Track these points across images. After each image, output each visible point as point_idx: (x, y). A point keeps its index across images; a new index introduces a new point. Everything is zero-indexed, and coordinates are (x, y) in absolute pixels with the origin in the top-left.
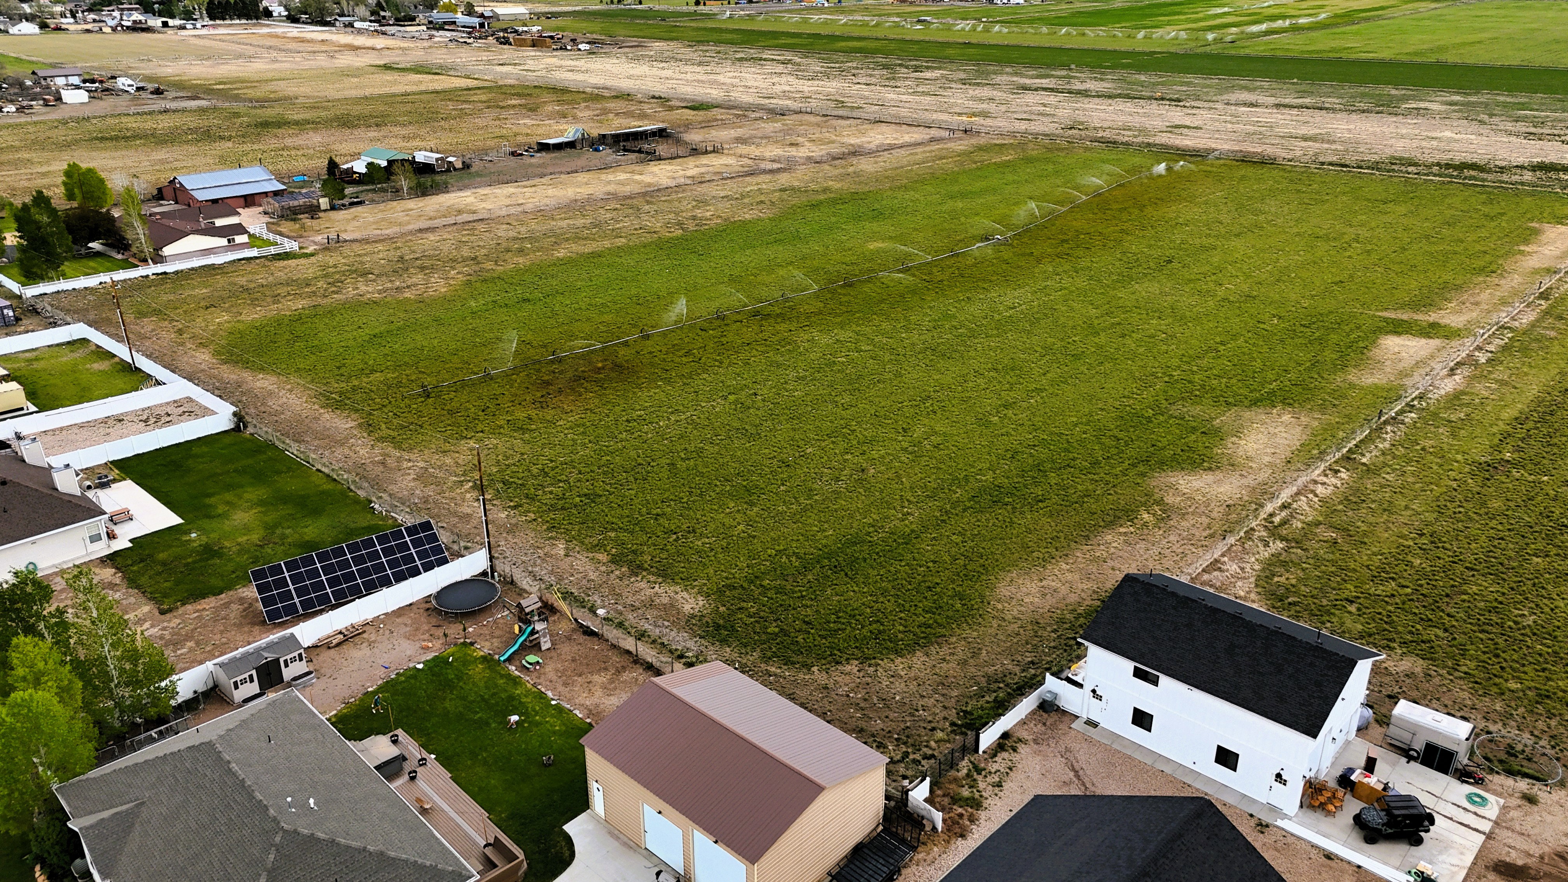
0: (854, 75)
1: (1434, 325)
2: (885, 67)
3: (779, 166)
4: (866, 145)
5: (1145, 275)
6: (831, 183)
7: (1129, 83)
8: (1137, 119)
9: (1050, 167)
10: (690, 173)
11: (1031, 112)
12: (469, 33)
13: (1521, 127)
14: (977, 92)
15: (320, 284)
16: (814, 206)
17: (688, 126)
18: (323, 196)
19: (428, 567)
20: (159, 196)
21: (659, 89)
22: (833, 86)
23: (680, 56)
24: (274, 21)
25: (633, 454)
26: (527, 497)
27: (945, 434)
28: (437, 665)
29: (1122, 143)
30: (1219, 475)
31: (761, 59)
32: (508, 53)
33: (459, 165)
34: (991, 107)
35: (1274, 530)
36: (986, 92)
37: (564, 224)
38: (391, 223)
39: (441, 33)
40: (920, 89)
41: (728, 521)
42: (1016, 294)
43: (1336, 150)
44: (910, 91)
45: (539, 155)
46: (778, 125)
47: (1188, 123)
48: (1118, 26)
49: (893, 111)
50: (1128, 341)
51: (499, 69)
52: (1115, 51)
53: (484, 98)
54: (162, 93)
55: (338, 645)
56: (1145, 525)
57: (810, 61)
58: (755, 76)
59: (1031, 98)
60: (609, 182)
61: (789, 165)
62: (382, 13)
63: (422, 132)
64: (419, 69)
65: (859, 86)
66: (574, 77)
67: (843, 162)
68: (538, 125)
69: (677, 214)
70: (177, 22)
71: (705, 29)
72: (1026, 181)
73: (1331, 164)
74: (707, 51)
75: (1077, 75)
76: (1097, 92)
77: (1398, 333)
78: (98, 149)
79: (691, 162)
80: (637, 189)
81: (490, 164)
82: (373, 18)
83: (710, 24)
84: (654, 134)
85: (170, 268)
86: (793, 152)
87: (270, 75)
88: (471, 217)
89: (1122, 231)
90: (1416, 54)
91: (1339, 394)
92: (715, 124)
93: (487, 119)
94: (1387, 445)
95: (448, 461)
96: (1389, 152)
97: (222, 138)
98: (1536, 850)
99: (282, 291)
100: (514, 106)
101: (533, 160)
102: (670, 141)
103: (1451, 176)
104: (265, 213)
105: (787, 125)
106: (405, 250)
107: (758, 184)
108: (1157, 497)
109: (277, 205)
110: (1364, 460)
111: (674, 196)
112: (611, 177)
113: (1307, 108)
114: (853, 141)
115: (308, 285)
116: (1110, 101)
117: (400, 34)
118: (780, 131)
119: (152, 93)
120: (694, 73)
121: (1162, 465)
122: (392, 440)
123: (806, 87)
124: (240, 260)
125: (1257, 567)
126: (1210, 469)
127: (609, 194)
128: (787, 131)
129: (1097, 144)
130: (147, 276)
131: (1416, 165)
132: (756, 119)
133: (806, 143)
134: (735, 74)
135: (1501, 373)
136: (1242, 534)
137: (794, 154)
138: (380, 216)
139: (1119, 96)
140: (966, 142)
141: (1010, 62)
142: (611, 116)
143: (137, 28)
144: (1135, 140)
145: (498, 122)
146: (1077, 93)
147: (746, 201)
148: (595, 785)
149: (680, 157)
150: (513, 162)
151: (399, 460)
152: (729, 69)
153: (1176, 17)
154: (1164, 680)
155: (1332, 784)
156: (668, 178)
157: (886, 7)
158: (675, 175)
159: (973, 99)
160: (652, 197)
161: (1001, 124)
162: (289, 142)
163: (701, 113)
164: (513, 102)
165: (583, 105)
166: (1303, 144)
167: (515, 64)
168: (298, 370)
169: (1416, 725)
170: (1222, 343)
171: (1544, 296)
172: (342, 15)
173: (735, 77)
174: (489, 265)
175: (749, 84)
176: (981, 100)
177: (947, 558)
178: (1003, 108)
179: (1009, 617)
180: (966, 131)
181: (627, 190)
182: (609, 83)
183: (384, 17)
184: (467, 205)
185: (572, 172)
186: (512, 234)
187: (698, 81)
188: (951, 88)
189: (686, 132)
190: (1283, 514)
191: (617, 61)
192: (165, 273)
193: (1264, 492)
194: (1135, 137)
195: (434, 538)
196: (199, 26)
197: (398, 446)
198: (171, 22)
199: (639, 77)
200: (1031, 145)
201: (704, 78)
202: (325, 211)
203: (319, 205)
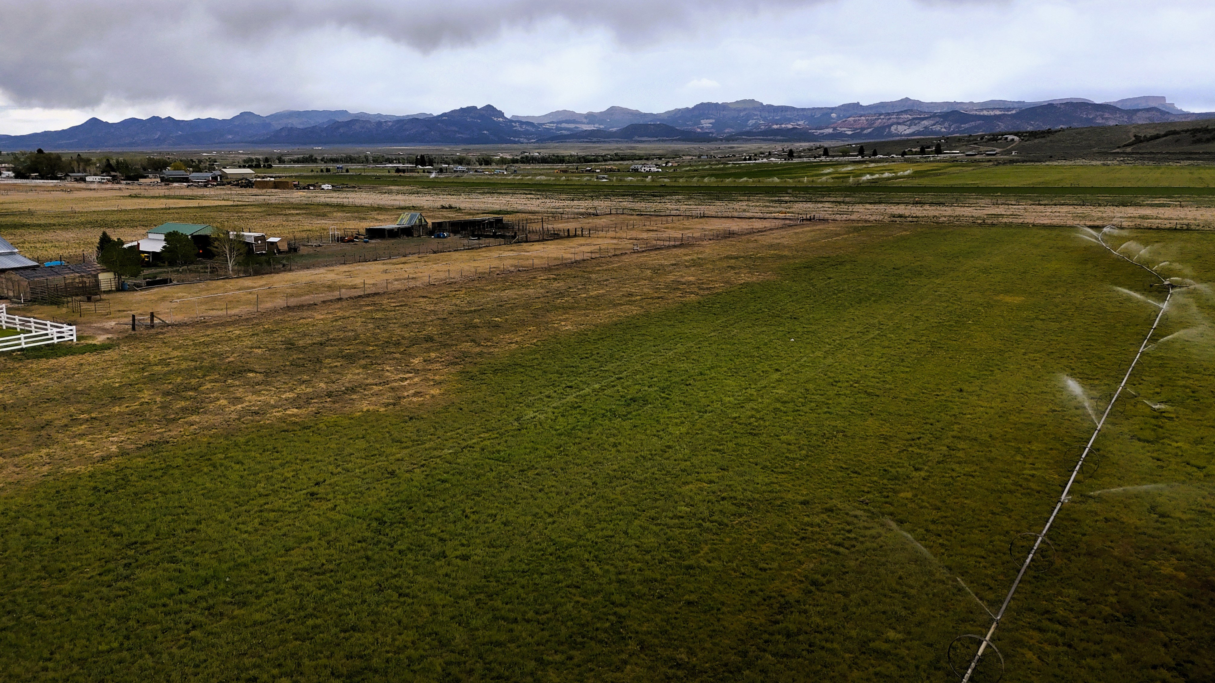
18: (104, 271)
32: (254, 191)
33: (284, 247)
38: (233, 303)
45: (373, 241)
51: (254, 197)
59: (803, 205)
64: (169, 197)
66: (338, 200)
84: (490, 224)
99: (57, 415)
117: (136, 183)
138: (205, 295)
167: (268, 195)
172: (72, 172)
199: (405, 201)
202: (109, 292)
203: (97, 283)
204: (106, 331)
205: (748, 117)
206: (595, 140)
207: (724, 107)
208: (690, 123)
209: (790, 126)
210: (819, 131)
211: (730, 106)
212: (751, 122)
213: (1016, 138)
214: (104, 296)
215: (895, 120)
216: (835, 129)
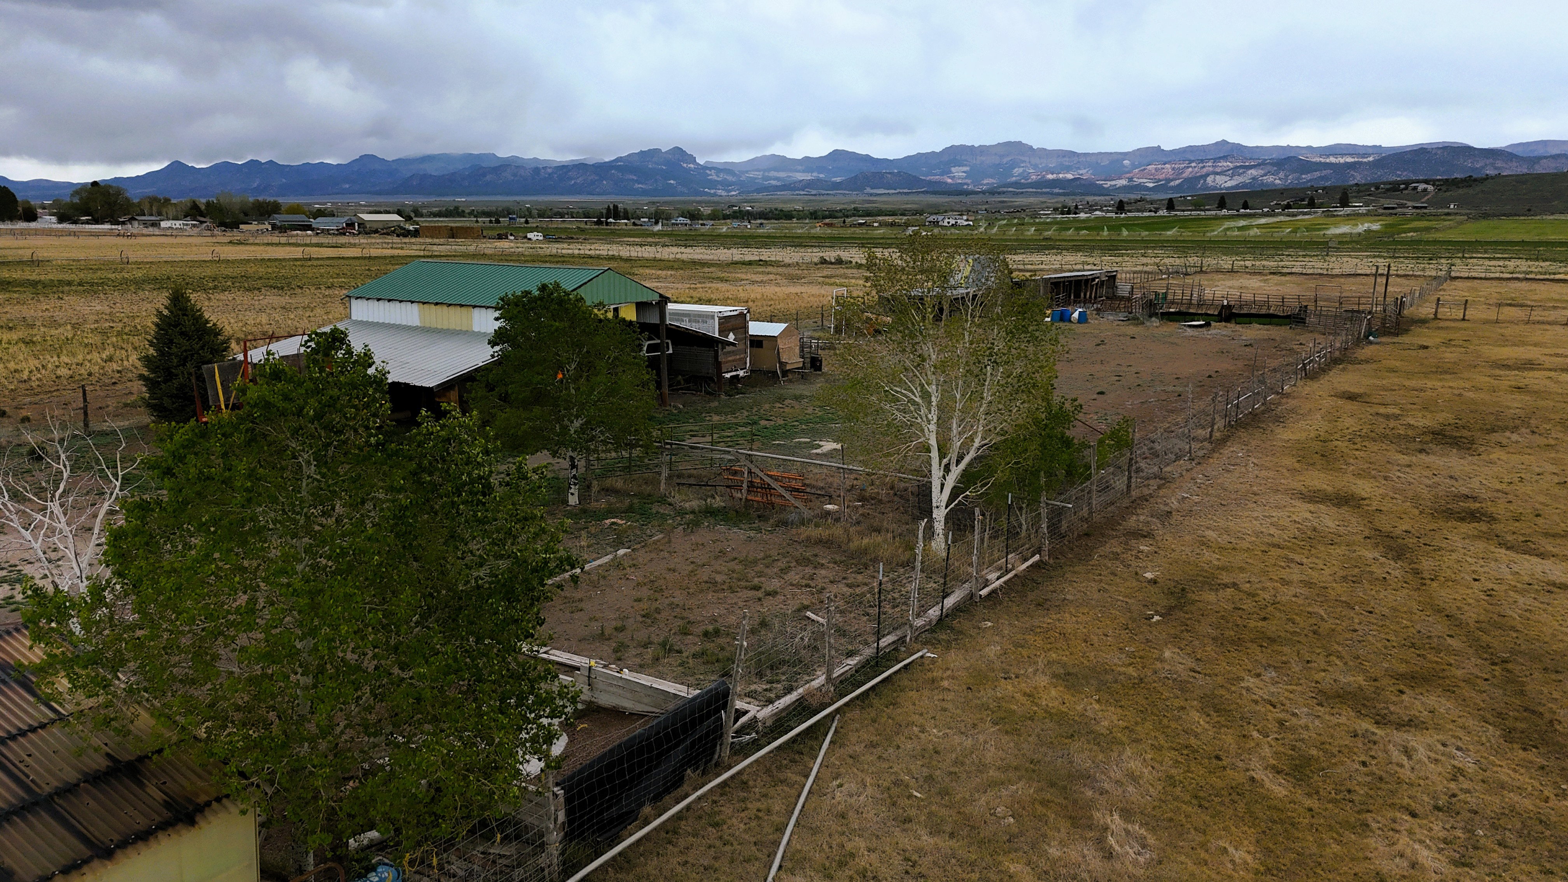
62: (200, 219)
183: (203, 222)
205: (1014, 164)
206: (814, 192)
207: (982, 150)
208: (937, 171)
209: (1070, 176)
211: (990, 150)
213: (1430, 188)
215: (1211, 169)
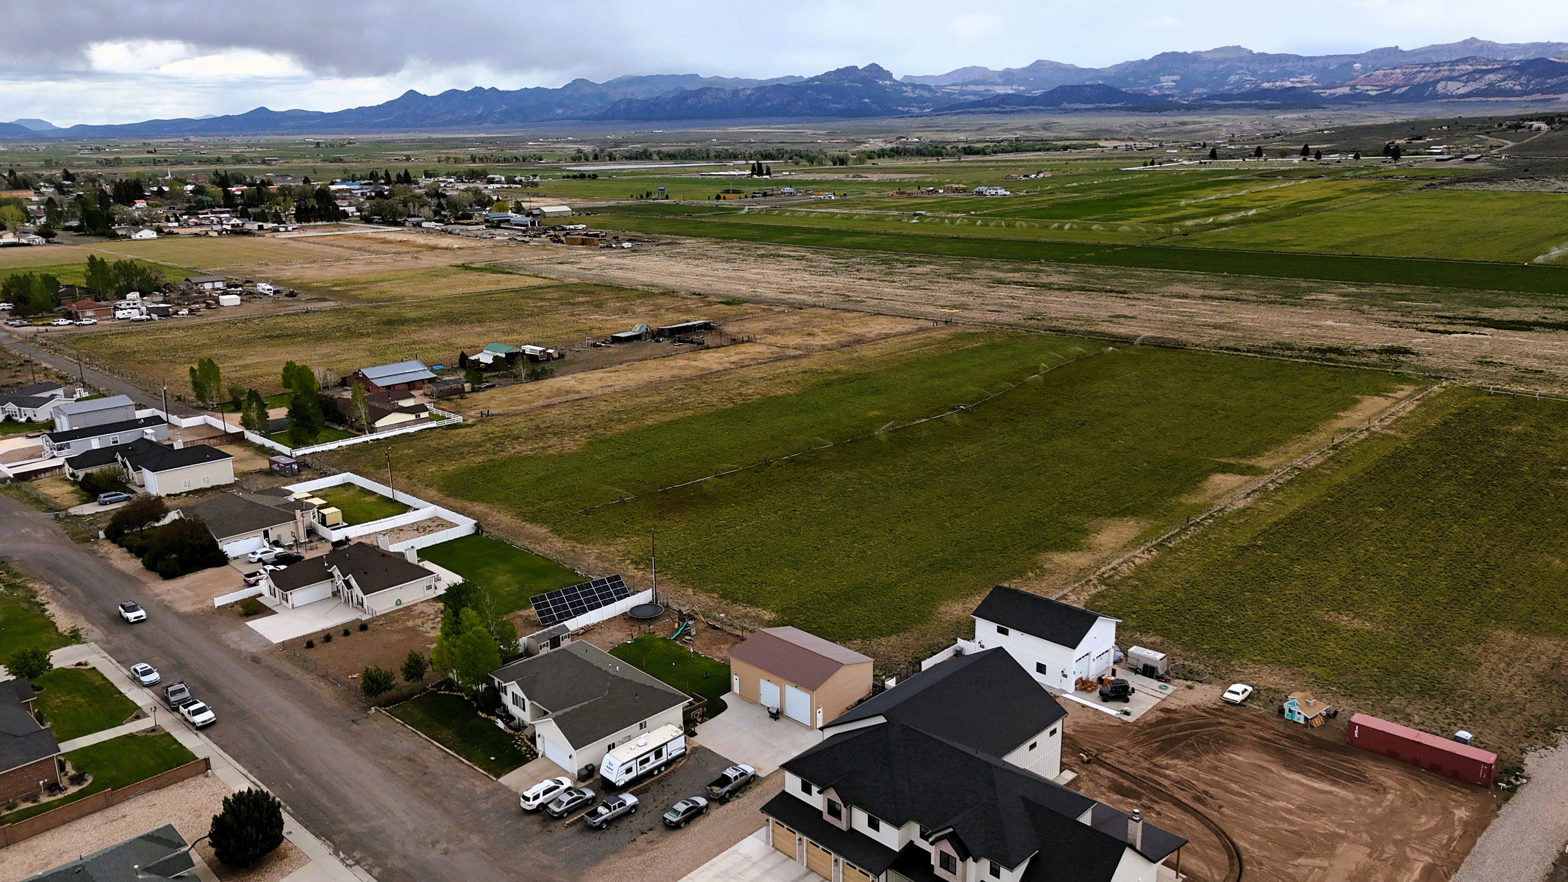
0: (857, 271)
1: (1252, 467)
2: (884, 262)
3: (800, 352)
4: (868, 335)
5: (1064, 434)
6: (840, 366)
7: (1087, 276)
8: (1087, 309)
9: (1009, 353)
10: (733, 359)
11: (1002, 305)
12: (524, 232)
13: (1392, 316)
14: (960, 285)
15: (488, 445)
16: (829, 384)
17: (726, 319)
18: (467, 382)
19: (620, 599)
20: (344, 383)
21: (697, 285)
22: (840, 281)
23: (709, 253)
24: (350, 221)
25: (723, 544)
26: (664, 566)
27: (915, 533)
28: (637, 642)
29: (1070, 332)
30: (1080, 553)
31: (779, 256)
32: (562, 251)
33: (556, 355)
34: (969, 300)
35: (1102, 580)
36: (966, 286)
37: (646, 400)
38: (522, 402)
39: (499, 231)
40: (912, 284)
41: (785, 578)
42: (971, 447)
43: (1237, 337)
44: (904, 285)
45: (614, 346)
46: (797, 318)
47: (1126, 313)
48: (1090, 218)
49: (889, 304)
50: (1042, 478)
51: (560, 267)
52: (1083, 244)
53: (556, 295)
54: (295, 296)
55: (582, 634)
56: (1029, 579)
57: (821, 257)
58: (775, 272)
59: (1003, 292)
60: (673, 368)
61: (808, 352)
62: (443, 213)
63: (517, 327)
64: (493, 269)
65: (861, 281)
66: (624, 275)
67: (850, 349)
68: (607, 320)
69: (727, 392)
70: (271, 225)
71: (728, 224)
72: (989, 364)
73: (1227, 349)
74: (732, 248)
75: (1046, 268)
76: (1058, 285)
77: (1223, 472)
78: (273, 346)
79: (732, 350)
80: (694, 373)
81: (578, 354)
82: (437, 218)
83: (732, 220)
84: (700, 327)
85: (381, 436)
86: (810, 341)
87: (373, 277)
88: (577, 396)
89: (1054, 403)
90: (1337, 247)
91: (1170, 510)
92: (747, 317)
93: (563, 315)
94: (1188, 537)
95: (612, 549)
96: (1276, 338)
97: (362, 335)
98: (1183, 704)
99: (465, 450)
100: (583, 303)
101: (610, 350)
102: (714, 333)
103: (1315, 359)
104: (426, 395)
105: (804, 317)
106: (538, 421)
107: (785, 367)
108: (1039, 565)
109: (435, 389)
110: (1170, 545)
111: (723, 378)
112: (673, 363)
113: (1227, 299)
114: (857, 331)
115: (480, 446)
116: (1068, 293)
117: (465, 233)
118: (799, 323)
119: (286, 295)
120: (723, 269)
121: (1047, 549)
122: (574, 539)
123: (819, 282)
124: (425, 429)
125: (1087, 598)
126: (1075, 550)
127: (674, 376)
128: (806, 323)
129: (1048, 332)
130: (367, 442)
131: (1292, 349)
132: (779, 313)
133: (820, 333)
134: (758, 270)
135: (1280, 497)
136: (1083, 582)
137: (812, 342)
138: (510, 396)
139: (1077, 289)
140: (946, 332)
141: (991, 257)
142: (663, 311)
143: (237, 232)
144: (1080, 329)
145: (573, 318)
146: (1041, 287)
147: (777, 381)
148: (735, 677)
149: (723, 346)
150: (595, 352)
151: (582, 549)
152: (752, 266)
153: (1144, 209)
154: (1011, 631)
155: (1095, 681)
156: (717, 363)
157: (887, 200)
158: (721, 361)
159: (956, 292)
160: (706, 378)
161: (975, 315)
162: (415, 337)
163: (735, 307)
164: (581, 299)
165: (638, 301)
166: (1213, 331)
167: (572, 263)
168: (498, 500)
169: (1139, 656)
170: (1104, 479)
171: (1335, 447)
172: (410, 216)
173: (758, 274)
174: (601, 431)
175: (771, 280)
176: (962, 293)
177: (912, 595)
178: (979, 301)
179: (944, 620)
180: (946, 322)
181: (688, 373)
182: (657, 280)
183: (445, 216)
184: (571, 387)
185: (643, 360)
186: (611, 408)
187: (729, 278)
188: (938, 282)
189: (725, 325)
190: (1111, 573)
191: (658, 259)
192: (378, 439)
193: (1105, 561)
194: (1081, 325)
195: (621, 584)
196: (290, 228)
197: (579, 541)
198: (266, 226)
199: (679, 274)
200: (997, 334)
201: (733, 274)
202: (469, 392)
203: (463, 388)
204: (472, 417)
205: (1229, 72)
206: (1008, 108)
207: (1196, 57)
208: (1145, 81)
209: (1288, 84)
210: (1329, 91)
211: (1205, 57)
212: (1233, 78)
213: (1544, 126)
214: (467, 395)
216: (1353, 87)
